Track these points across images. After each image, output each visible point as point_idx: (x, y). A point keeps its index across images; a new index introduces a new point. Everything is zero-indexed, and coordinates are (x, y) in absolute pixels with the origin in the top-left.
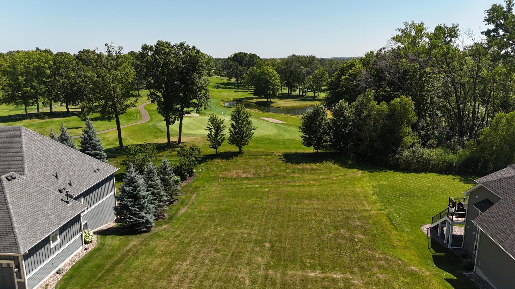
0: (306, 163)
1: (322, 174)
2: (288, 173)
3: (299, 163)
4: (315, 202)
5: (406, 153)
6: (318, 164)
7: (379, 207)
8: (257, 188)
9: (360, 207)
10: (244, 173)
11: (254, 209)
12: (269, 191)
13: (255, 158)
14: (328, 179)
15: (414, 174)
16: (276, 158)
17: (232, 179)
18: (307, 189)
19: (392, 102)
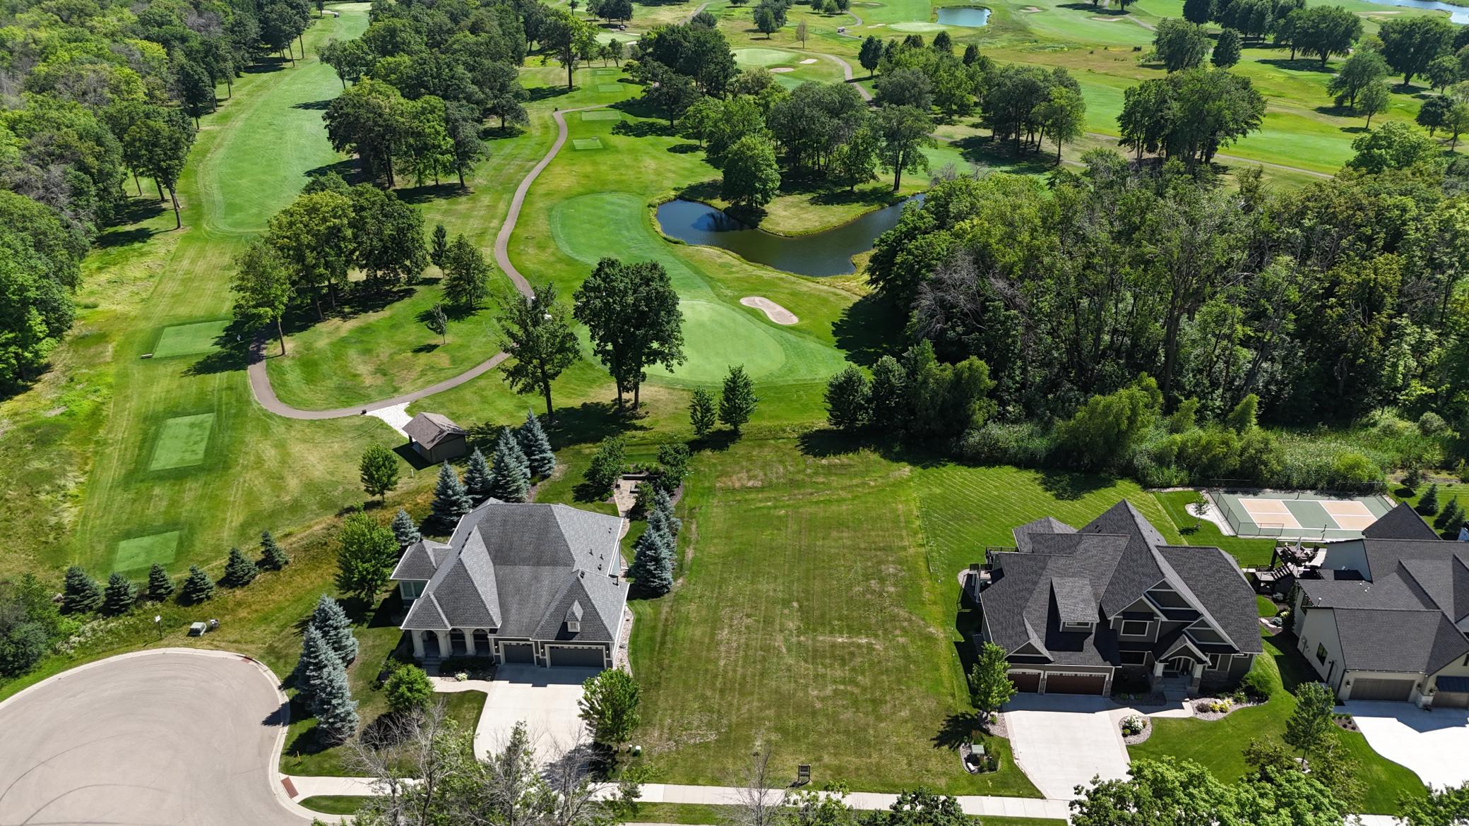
0: (835, 454)
1: (856, 475)
2: (809, 476)
3: (824, 456)
4: (845, 535)
5: (975, 438)
6: (851, 455)
7: (920, 542)
8: (769, 508)
9: (898, 543)
10: (750, 478)
11: (772, 549)
12: (787, 516)
13: (760, 446)
14: (864, 484)
15: (983, 468)
16: (790, 446)
17: (734, 491)
18: (834, 508)
19: (959, 365)
